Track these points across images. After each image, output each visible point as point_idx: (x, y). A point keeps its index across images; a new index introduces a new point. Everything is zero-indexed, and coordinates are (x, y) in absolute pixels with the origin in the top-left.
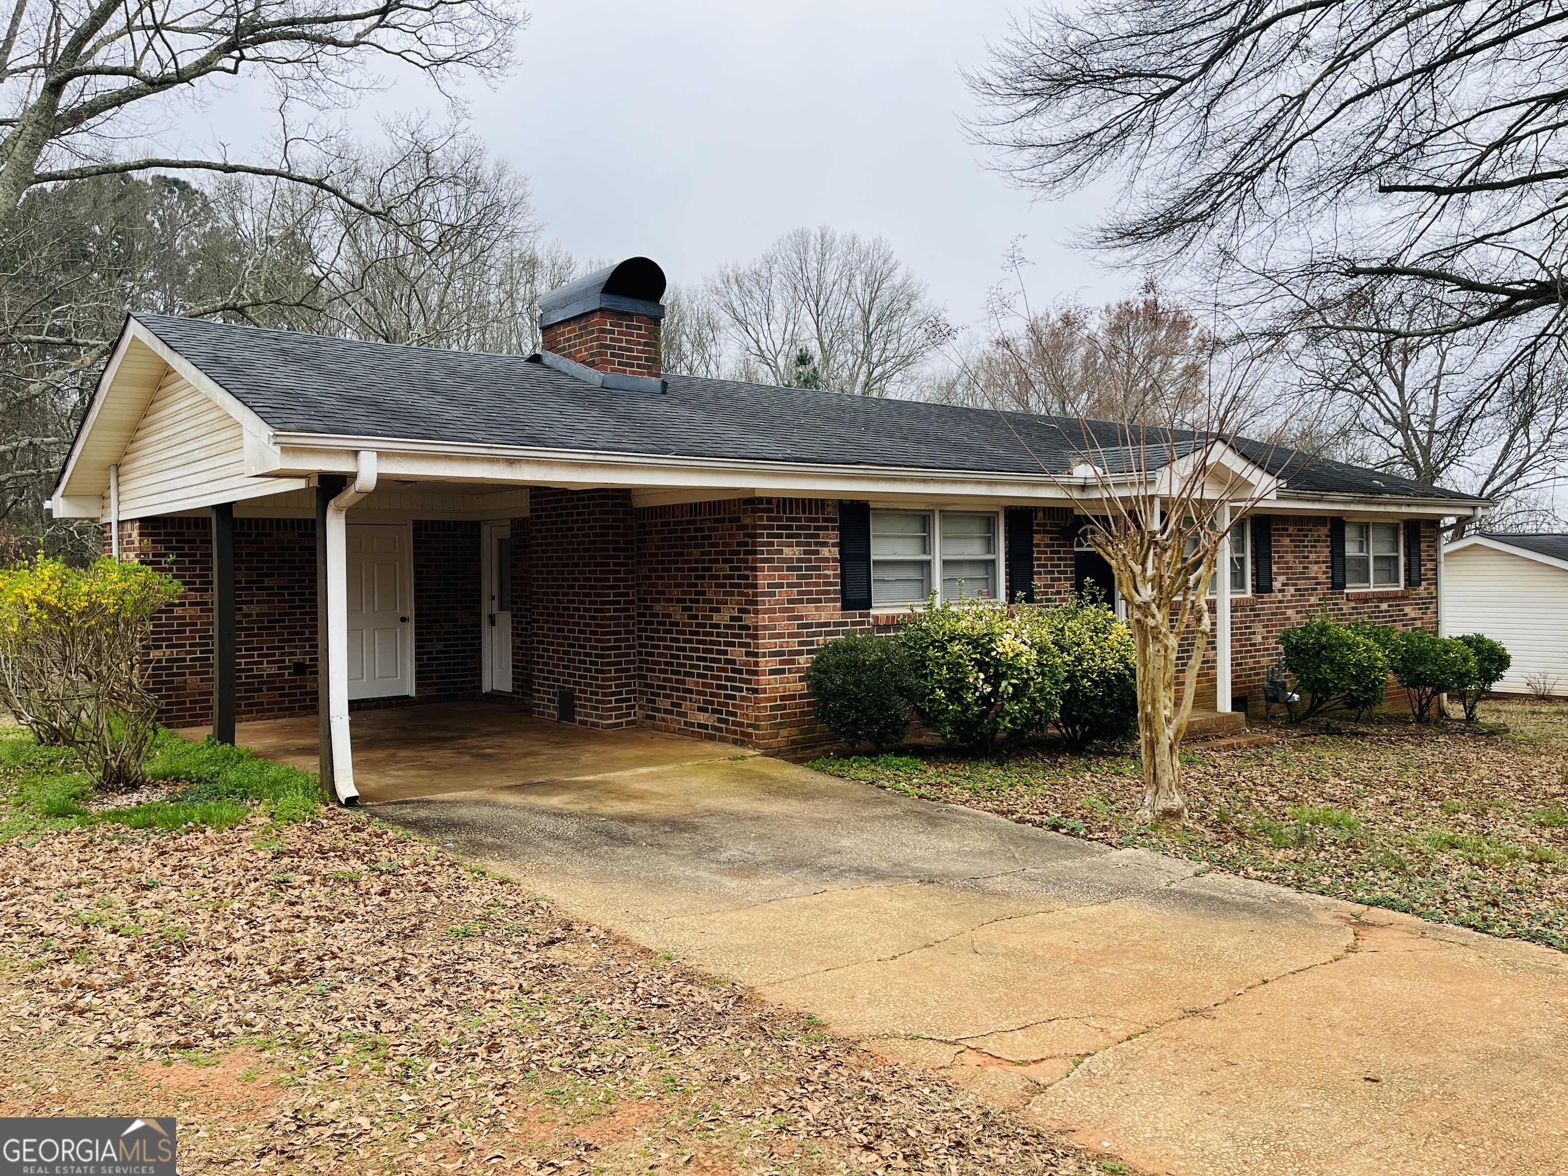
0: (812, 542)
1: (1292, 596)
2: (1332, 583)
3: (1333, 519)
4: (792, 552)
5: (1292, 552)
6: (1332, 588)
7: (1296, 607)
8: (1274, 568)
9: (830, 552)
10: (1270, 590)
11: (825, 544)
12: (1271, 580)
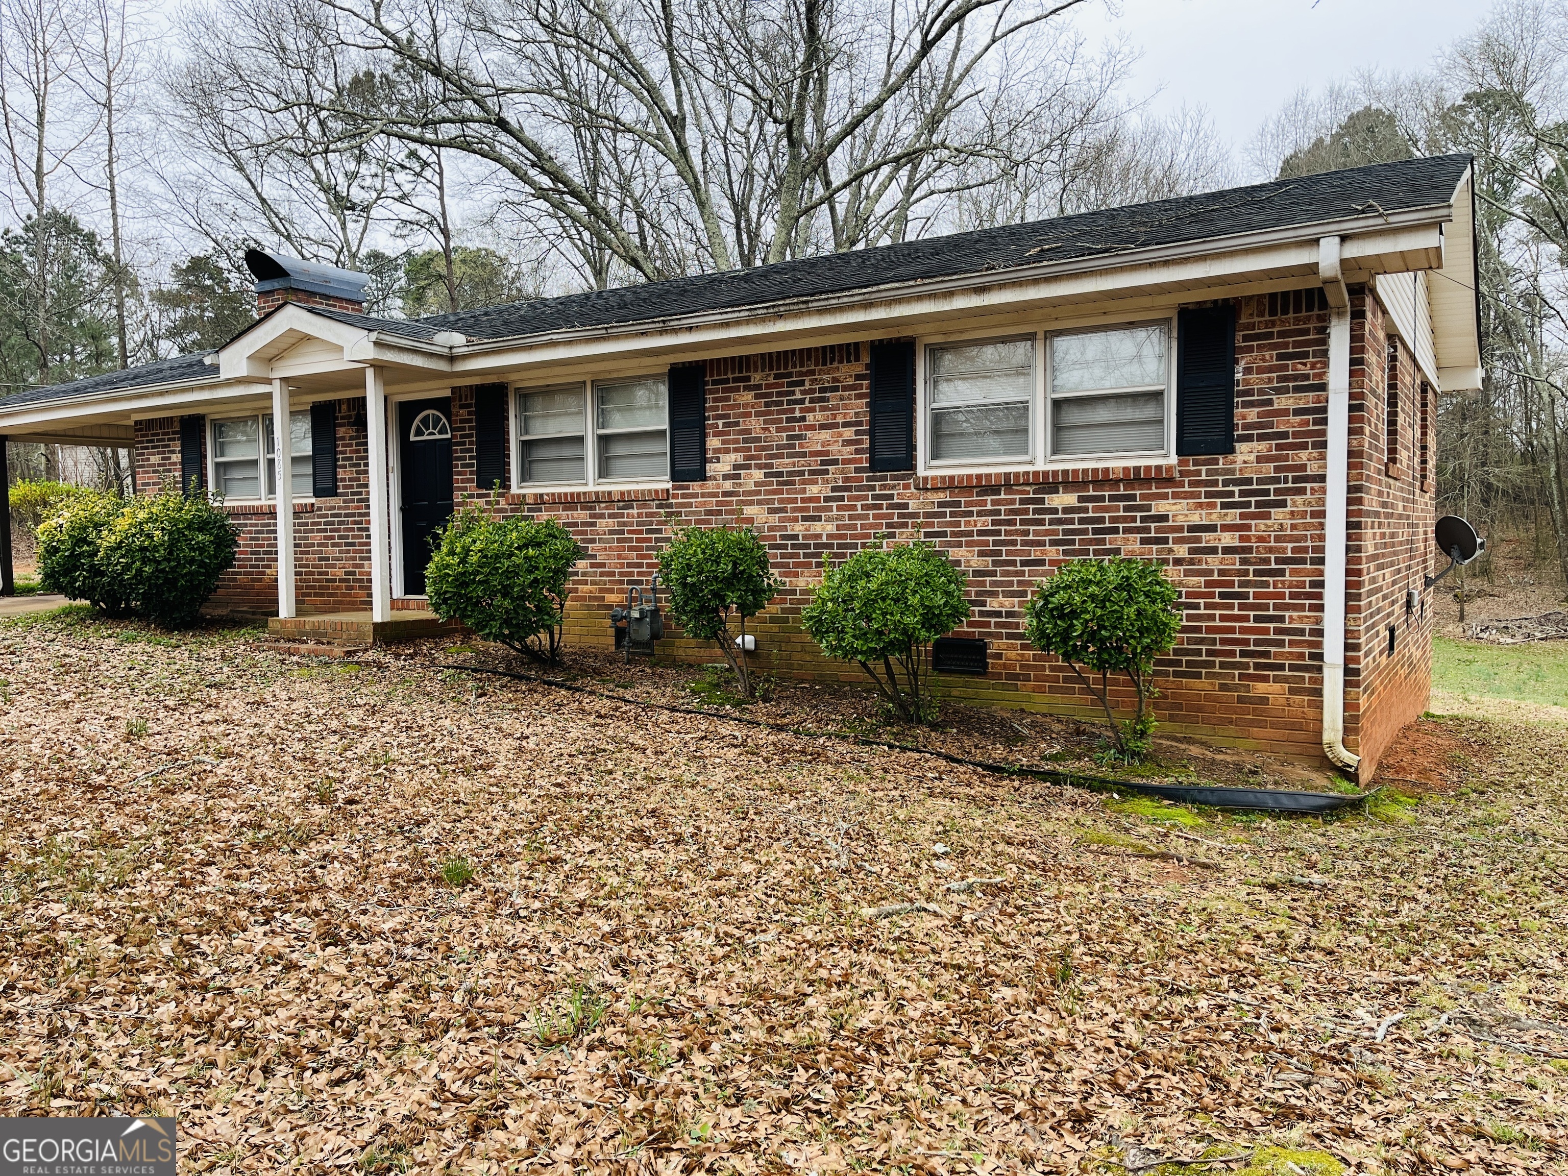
0: (165, 451)
1: (757, 484)
2: (872, 460)
3: (877, 348)
4: (155, 459)
5: (758, 414)
6: (872, 469)
7: (767, 502)
8: (713, 443)
9: (176, 458)
10: (702, 476)
11: (173, 452)
12: (704, 461)
